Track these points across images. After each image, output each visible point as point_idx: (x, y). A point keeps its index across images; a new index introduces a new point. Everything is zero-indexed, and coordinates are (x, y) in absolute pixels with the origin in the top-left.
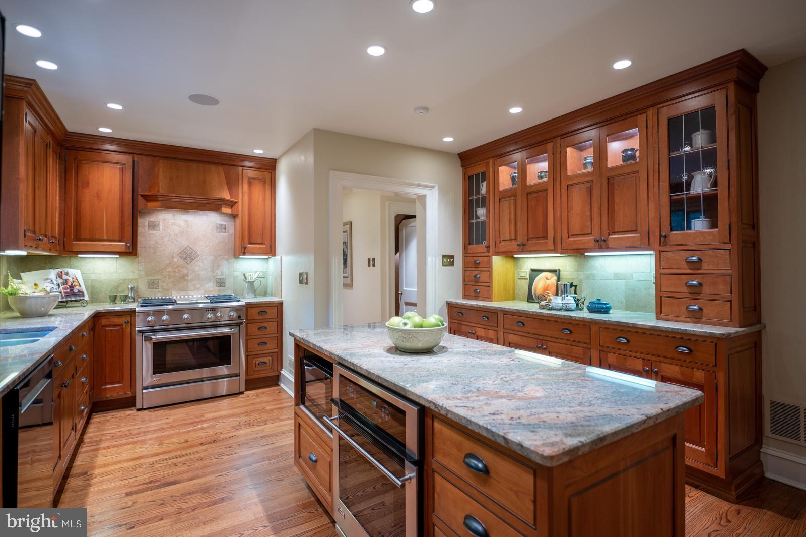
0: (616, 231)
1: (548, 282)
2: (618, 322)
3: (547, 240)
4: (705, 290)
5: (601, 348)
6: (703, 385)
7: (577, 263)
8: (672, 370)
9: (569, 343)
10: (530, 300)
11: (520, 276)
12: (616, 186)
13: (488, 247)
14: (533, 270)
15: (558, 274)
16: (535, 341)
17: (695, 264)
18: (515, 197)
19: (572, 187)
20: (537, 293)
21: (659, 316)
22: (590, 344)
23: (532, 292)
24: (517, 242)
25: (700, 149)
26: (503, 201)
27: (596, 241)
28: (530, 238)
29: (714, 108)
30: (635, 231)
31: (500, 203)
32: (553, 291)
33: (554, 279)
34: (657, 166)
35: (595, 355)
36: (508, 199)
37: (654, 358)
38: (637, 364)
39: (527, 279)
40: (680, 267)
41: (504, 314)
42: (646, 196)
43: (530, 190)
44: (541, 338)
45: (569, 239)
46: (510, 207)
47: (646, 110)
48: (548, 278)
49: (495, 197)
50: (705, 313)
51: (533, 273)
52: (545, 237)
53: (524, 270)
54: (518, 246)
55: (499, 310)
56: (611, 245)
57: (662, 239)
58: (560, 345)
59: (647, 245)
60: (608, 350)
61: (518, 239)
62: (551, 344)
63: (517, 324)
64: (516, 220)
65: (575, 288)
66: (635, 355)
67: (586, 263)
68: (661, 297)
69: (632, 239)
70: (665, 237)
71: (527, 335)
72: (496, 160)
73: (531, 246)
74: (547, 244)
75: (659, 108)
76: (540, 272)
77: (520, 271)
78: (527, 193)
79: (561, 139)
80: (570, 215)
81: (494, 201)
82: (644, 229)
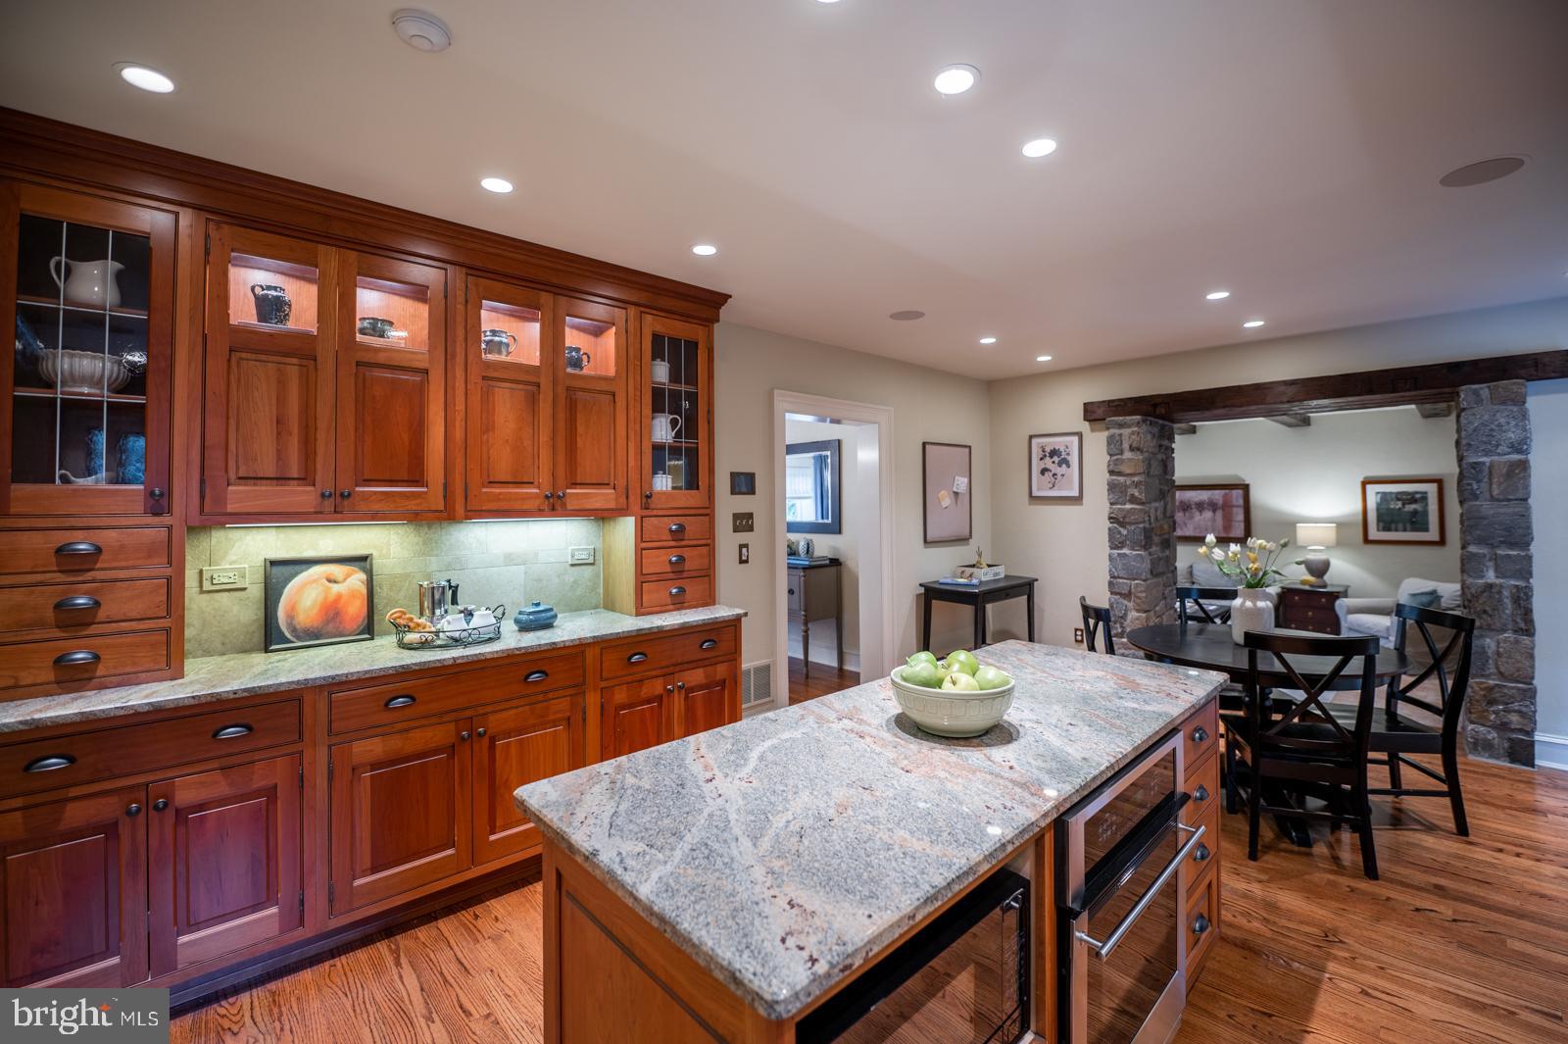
0: (579, 482)
1: (336, 588)
2: (638, 630)
3: (424, 489)
4: (687, 566)
5: (603, 684)
6: (725, 681)
7: (421, 539)
8: (696, 676)
9: (540, 698)
10: (273, 647)
11: (213, 584)
12: (580, 407)
13: (159, 496)
14: (274, 563)
15: (368, 567)
16: (452, 727)
17: (679, 534)
18: (304, 362)
19: (494, 383)
20: (299, 623)
21: (640, 611)
22: (584, 684)
23: (277, 622)
24: (311, 488)
25: (683, 388)
26: (247, 360)
27: (547, 497)
28: (364, 480)
29: (697, 344)
30: (608, 484)
31: (229, 360)
32: (356, 609)
33: (356, 579)
34: (639, 393)
35: (592, 700)
36: (272, 358)
37: (678, 668)
38: (657, 687)
39: (244, 589)
40: (664, 538)
41: (330, 694)
42: (624, 434)
43: (368, 357)
44: (468, 713)
45: (484, 490)
46: (282, 384)
47: (627, 306)
48: (332, 577)
49: (205, 337)
50: (688, 595)
51: (276, 570)
52: (417, 481)
53: (230, 564)
54: (320, 499)
55: (313, 688)
56: (571, 505)
57: (644, 500)
58: (521, 709)
59: (625, 507)
60: (616, 682)
61: (318, 478)
62: (498, 716)
63: (387, 705)
64: (307, 426)
65: (455, 590)
66: (654, 673)
67: (444, 538)
68: (642, 582)
69: (603, 497)
70: (648, 497)
71: (423, 722)
72: (218, 223)
73: (368, 499)
74: (424, 498)
75: (641, 312)
76: (304, 567)
77: (212, 568)
78: (358, 364)
79: (467, 274)
80: (488, 441)
81: (199, 349)
82: (621, 482)
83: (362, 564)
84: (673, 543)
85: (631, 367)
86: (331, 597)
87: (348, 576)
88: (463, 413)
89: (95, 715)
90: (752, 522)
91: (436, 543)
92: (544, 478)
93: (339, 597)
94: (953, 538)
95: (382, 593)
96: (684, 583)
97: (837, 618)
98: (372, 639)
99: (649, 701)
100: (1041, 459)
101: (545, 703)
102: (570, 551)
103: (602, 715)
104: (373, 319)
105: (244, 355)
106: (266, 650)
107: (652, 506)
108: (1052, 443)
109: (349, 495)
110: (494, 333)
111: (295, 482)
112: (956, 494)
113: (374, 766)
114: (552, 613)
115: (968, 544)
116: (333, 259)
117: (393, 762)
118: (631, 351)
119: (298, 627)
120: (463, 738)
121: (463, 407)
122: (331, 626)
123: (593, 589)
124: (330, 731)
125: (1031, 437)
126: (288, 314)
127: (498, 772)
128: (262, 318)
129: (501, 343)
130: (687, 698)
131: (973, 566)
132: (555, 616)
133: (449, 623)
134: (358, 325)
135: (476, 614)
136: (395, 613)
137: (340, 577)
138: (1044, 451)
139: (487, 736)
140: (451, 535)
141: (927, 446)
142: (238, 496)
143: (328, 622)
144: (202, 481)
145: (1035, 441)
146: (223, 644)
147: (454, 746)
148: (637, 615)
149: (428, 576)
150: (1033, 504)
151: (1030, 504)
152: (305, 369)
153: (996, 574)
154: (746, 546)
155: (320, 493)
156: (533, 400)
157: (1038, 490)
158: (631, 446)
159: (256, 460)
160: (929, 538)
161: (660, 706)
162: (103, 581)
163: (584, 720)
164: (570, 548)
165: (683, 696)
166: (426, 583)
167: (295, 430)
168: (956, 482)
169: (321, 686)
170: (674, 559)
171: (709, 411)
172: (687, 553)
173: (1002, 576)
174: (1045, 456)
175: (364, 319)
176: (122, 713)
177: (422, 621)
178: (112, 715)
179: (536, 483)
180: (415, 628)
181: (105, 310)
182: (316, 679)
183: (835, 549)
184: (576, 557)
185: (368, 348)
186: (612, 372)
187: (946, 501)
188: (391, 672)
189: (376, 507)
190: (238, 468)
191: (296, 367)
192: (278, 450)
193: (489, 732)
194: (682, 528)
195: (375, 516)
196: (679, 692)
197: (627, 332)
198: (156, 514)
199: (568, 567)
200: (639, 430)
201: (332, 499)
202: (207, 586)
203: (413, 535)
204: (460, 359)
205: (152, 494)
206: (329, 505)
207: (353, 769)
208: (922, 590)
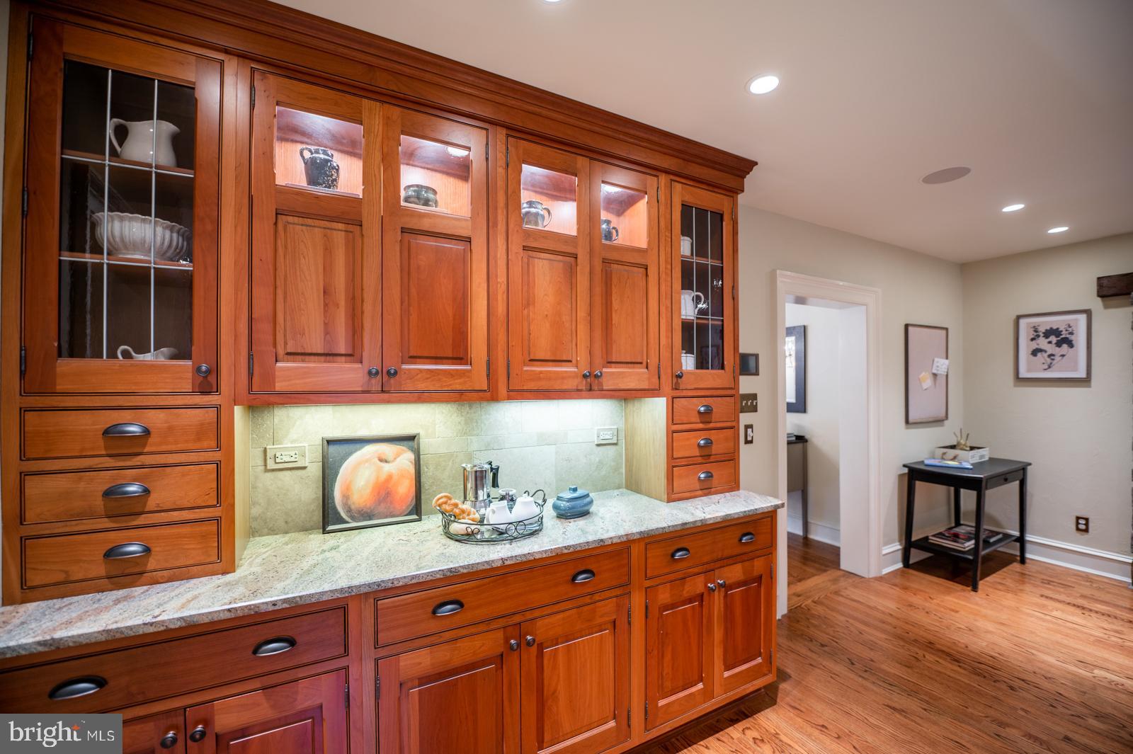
0: (614, 360)
1: (387, 468)
2: (683, 524)
3: (468, 367)
4: (716, 449)
5: (648, 583)
6: (761, 577)
7: (463, 418)
8: (735, 573)
9: (587, 600)
10: (330, 528)
11: (276, 463)
12: (615, 281)
13: (206, 372)
14: (329, 442)
15: (416, 446)
16: (500, 635)
17: (706, 416)
18: (350, 228)
19: (534, 254)
20: (354, 503)
21: (673, 496)
22: (628, 584)
23: (334, 502)
24: (360, 365)
25: (710, 262)
26: (294, 224)
27: (585, 376)
28: (411, 357)
29: (722, 215)
30: (641, 363)
31: (276, 224)
32: (405, 489)
33: (405, 459)
34: (669, 267)
35: (637, 601)
36: (317, 223)
37: (718, 564)
38: (697, 585)
39: (305, 468)
40: (693, 420)
41: (376, 600)
42: (657, 312)
43: (413, 223)
44: (517, 619)
45: (525, 368)
46: (328, 250)
47: (658, 173)
48: (384, 457)
49: (251, 198)
50: (715, 481)
51: (333, 449)
52: (461, 359)
53: (292, 442)
54: (367, 377)
55: (359, 596)
56: (608, 384)
57: (675, 380)
58: (568, 613)
59: (657, 388)
60: (658, 581)
61: (365, 355)
62: (547, 621)
63: (434, 612)
64: (353, 298)
65: (495, 472)
66: (696, 570)
67: (483, 417)
68: (674, 467)
69: (634, 377)
70: (679, 377)
71: (472, 630)
72: (263, 73)
73: (413, 377)
74: (468, 377)
75: (671, 180)
76: (358, 446)
77: (275, 446)
78: (403, 230)
79: (508, 136)
80: (528, 315)
81: (245, 211)
82: (653, 362)
83: (410, 443)
84: (701, 426)
85: (662, 240)
86: (383, 477)
87: (398, 455)
88: (504, 287)
89: (122, 633)
90: (756, 403)
91: (477, 422)
92: (582, 357)
93: (390, 477)
94: (931, 420)
95: (427, 473)
96: (712, 468)
97: (803, 491)
98: (420, 520)
99: (690, 601)
100: (1033, 339)
101: (592, 606)
102: (596, 432)
103: (646, 617)
104: (417, 186)
105: (290, 219)
106: (325, 532)
107: (682, 387)
108: (1046, 323)
109: (396, 373)
110: (530, 204)
111: (343, 358)
112: (935, 375)
113: (423, 680)
114: (588, 499)
115: (942, 426)
116: (377, 116)
117: (441, 676)
118: (662, 221)
119: (353, 507)
120: (511, 647)
121: (504, 279)
122: (383, 505)
123: (617, 469)
124: (376, 642)
125: (1019, 317)
126: (335, 180)
127: (546, 682)
128: (312, 181)
129: (537, 214)
130: (726, 596)
131: (953, 447)
132: (591, 502)
133: (494, 512)
134: (403, 194)
135: (519, 500)
136: (441, 498)
137: (390, 456)
138: (1036, 331)
139: (536, 644)
140: (489, 414)
141: (910, 329)
142: (287, 372)
143: (379, 502)
144: (250, 357)
145: (1023, 322)
146: (286, 522)
147: (502, 655)
148: (669, 501)
149: (470, 457)
150: (1019, 386)
151: (1015, 386)
152: (351, 234)
153: (982, 457)
154: (751, 426)
155: (366, 371)
156: (571, 272)
157: (1029, 370)
158: (663, 321)
159: (304, 334)
160: (911, 419)
161: (701, 605)
162: (152, 466)
163: (629, 623)
164: (596, 428)
165: (722, 594)
166: (469, 466)
167: (342, 303)
168: (935, 364)
169: (367, 594)
170: (702, 442)
171: (733, 287)
172: (714, 435)
173: (987, 459)
174: (1038, 336)
175: (409, 187)
176: (152, 630)
177: (467, 506)
178: (141, 632)
179: (574, 361)
180: (460, 514)
181: (151, 167)
182: (360, 586)
183: (799, 427)
184: (602, 437)
185: (413, 214)
186: (643, 244)
187: (928, 383)
188: (438, 576)
189: (422, 386)
190: (286, 343)
191: (343, 233)
192: (325, 324)
193: (537, 640)
194: (709, 411)
195: (421, 397)
196: (719, 589)
197: (658, 202)
198: (204, 393)
199: (595, 447)
200: (669, 305)
201: (379, 376)
202: (271, 465)
203: (456, 415)
204: (501, 227)
205: (198, 370)
206: (375, 384)
207: (401, 684)
208: (906, 470)
